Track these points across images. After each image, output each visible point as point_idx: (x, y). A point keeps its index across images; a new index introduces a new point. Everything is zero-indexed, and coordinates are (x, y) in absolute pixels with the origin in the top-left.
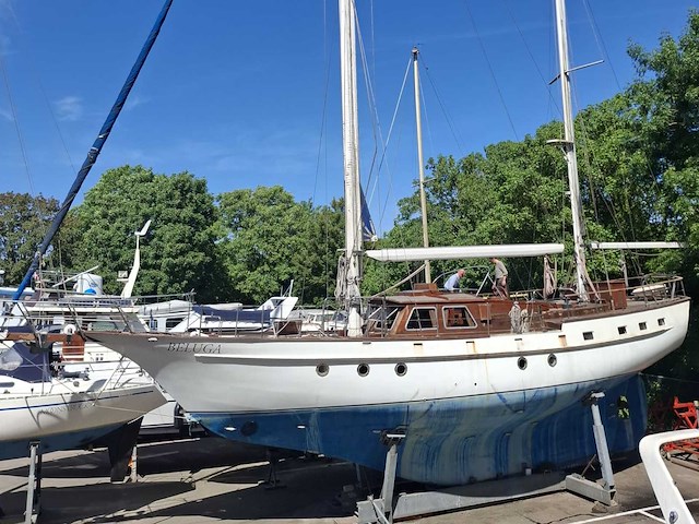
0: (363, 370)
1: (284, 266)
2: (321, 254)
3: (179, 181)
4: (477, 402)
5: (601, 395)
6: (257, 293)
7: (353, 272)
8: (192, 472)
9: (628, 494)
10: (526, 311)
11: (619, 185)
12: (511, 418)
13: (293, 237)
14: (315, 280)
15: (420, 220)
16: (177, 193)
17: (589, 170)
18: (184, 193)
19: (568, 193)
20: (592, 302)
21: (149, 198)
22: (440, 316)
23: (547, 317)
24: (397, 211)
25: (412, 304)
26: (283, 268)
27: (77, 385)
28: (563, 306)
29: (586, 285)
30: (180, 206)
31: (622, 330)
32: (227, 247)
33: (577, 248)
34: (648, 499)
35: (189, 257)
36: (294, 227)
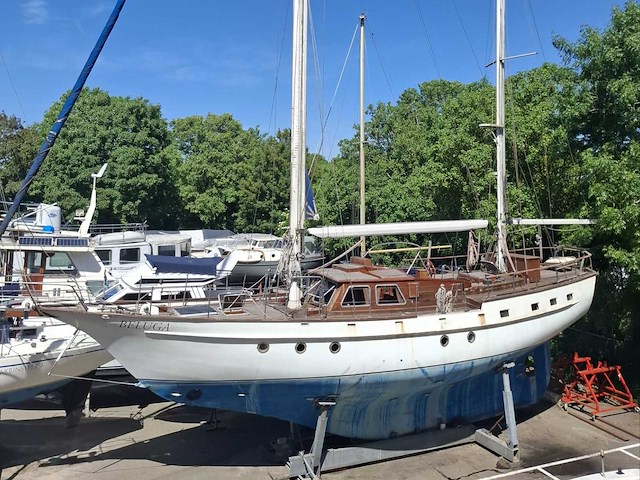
0: (301, 348)
1: (232, 190)
2: (265, 181)
3: (134, 107)
4: (402, 375)
5: (512, 365)
6: (205, 214)
7: (296, 248)
8: (141, 407)
9: (528, 448)
10: (450, 292)
11: (541, 153)
12: (430, 385)
13: (240, 164)
14: (259, 204)
16: (132, 118)
17: (514, 140)
18: (139, 117)
19: (495, 173)
21: (106, 121)
22: (372, 294)
23: (469, 292)
25: (347, 283)
27: (34, 345)
28: (484, 281)
29: (505, 258)
30: (135, 130)
31: (535, 307)
32: (179, 169)
33: (500, 224)
34: (546, 454)
35: (143, 179)
36: (242, 154)
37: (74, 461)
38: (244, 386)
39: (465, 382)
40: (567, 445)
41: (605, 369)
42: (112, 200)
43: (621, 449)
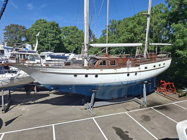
0: (86, 76)
1: (77, 44)
3: (52, 24)
4: (115, 84)
5: (147, 82)
6: (71, 50)
7: (86, 50)
8: (50, 91)
10: (131, 62)
12: (123, 87)
13: (78, 38)
15: (106, 36)
18: (53, 26)
19: (146, 29)
20: (147, 58)
21: (46, 27)
22: (108, 63)
23: (136, 63)
24: (102, 33)
25: (101, 59)
26: (76, 45)
27: (12, 75)
28: (140, 60)
29: (147, 54)
30: (53, 29)
31: (154, 66)
32: (64, 39)
33: (146, 45)
34: (153, 104)
35: (55, 41)
36: (79, 36)
37: (30, 104)
38: (71, 86)
39: (132, 86)
40: (159, 102)
41: (170, 84)
42: (48, 46)
43: (173, 103)
